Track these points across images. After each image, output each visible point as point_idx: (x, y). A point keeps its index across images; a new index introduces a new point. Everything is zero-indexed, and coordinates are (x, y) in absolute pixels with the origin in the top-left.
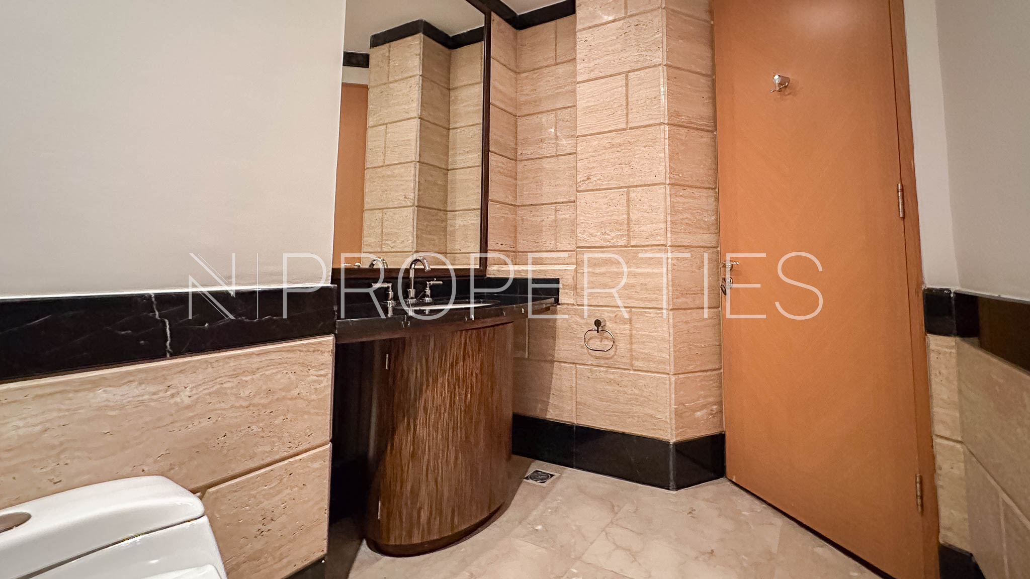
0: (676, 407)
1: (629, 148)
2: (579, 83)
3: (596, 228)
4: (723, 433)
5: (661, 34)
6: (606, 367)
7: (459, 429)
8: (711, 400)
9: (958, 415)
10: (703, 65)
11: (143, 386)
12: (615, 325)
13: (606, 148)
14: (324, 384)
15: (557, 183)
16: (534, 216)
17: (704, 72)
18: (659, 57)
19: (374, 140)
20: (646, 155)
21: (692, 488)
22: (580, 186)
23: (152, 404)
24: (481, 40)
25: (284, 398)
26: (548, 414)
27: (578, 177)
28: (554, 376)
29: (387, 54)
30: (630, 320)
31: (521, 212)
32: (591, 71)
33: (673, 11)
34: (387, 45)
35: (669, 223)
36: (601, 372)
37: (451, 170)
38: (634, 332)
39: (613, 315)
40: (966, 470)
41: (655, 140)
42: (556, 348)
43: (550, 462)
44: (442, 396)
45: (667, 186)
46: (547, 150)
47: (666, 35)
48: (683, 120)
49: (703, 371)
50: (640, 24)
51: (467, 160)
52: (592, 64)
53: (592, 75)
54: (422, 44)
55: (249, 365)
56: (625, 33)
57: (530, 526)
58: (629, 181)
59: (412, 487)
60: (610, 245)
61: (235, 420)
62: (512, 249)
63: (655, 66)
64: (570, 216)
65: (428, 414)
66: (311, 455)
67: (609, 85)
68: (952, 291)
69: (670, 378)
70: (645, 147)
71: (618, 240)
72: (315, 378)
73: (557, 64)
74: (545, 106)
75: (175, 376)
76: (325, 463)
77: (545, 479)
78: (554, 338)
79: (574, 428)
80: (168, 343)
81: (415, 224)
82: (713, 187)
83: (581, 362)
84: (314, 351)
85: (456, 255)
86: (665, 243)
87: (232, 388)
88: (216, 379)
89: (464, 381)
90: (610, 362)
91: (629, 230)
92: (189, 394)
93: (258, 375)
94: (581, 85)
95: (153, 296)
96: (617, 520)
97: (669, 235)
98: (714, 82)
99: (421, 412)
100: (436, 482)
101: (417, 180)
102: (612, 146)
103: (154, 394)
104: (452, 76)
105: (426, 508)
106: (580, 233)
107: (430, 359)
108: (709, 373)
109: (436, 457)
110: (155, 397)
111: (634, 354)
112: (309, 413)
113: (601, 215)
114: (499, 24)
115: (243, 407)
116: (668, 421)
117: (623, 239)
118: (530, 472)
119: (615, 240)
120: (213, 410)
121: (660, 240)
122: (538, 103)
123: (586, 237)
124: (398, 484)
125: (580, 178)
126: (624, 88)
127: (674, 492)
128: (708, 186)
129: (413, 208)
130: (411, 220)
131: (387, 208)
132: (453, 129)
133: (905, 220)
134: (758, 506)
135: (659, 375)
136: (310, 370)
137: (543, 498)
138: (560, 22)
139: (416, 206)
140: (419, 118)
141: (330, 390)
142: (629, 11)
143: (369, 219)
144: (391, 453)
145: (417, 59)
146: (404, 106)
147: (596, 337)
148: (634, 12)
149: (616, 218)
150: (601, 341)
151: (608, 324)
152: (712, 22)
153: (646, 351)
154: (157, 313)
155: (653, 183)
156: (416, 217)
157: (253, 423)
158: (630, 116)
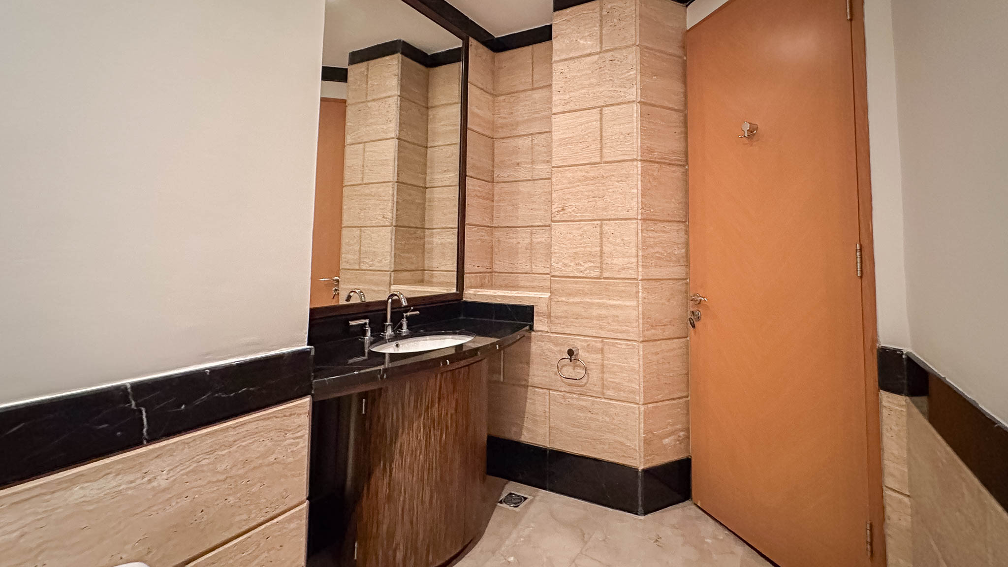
0: (645, 435)
1: (603, 181)
2: (555, 114)
3: (570, 258)
4: (690, 457)
5: (635, 72)
6: (578, 394)
7: (434, 471)
8: (679, 426)
9: (906, 470)
10: (675, 101)
11: (120, 477)
12: (587, 355)
13: (579, 181)
14: (301, 445)
15: (533, 207)
16: (510, 238)
17: (676, 108)
18: (633, 93)
19: (352, 159)
20: (619, 190)
21: (658, 513)
22: (555, 216)
23: (130, 492)
24: (459, 60)
25: (261, 466)
26: (522, 437)
27: (553, 208)
28: (528, 400)
29: (366, 73)
30: (602, 349)
31: (497, 233)
32: (566, 104)
33: (647, 48)
34: (365, 63)
35: (640, 258)
36: (574, 399)
37: (429, 188)
38: (606, 362)
39: (585, 344)
40: (912, 522)
41: (628, 176)
42: (530, 374)
43: (524, 484)
44: (417, 438)
45: (639, 221)
46: (523, 173)
47: (640, 72)
48: (655, 156)
49: (671, 399)
50: (614, 60)
51: (445, 179)
52: (567, 97)
53: (568, 108)
54: (400, 65)
55: (226, 439)
56: (600, 68)
57: (502, 558)
58: (603, 215)
59: (388, 528)
60: (583, 276)
61: (213, 495)
62: (489, 270)
63: (629, 102)
64: (545, 240)
65: (404, 457)
66: (289, 516)
67: (584, 118)
68: (905, 353)
69: (639, 408)
70: (618, 181)
71: (591, 272)
72: (292, 441)
73: (533, 89)
74: (522, 130)
75: (151, 462)
76: (303, 522)
77: (519, 503)
78: (528, 363)
79: (548, 452)
80: (145, 430)
81: (393, 244)
82: (684, 220)
83: (554, 388)
84: (291, 415)
85: (434, 272)
86: (636, 277)
87: (209, 464)
88: (193, 458)
89: (439, 424)
90: (583, 390)
91: (601, 263)
92: (166, 477)
93: (235, 448)
94: (557, 116)
95: (129, 386)
96: (586, 550)
97: (640, 269)
98: (686, 117)
99: (397, 456)
100: (412, 523)
101: (395, 200)
102: (586, 179)
103: (132, 482)
104: (430, 95)
105: (401, 547)
106: (554, 262)
107: (406, 402)
108: (677, 401)
109: (412, 498)
110: (133, 485)
111: (605, 383)
112: (286, 477)
113: (575, 246)
114: (477, 48)
115: (221, 481)
116: (637, 449)
117: (596, 271)
118: (504, 495)
119: (588, 271)
120: (190, 489)
121: (630, 274)
122: (514, 127)
123: (560, 267)
124: (375, 525)
125: (555, 208)
126: (599, 122)
127: (642, 518)
128: (679, 220)
129: (391, 227)
130: (389, 241)
131: (366, 227)
132: (431, 147)
133: (863, 279)
134: (722, 534)
135: (629, 405)
136: (286, 434)
137: (516, 525)
138: (536, 47)
139: (395, 226)
140: (397, 139)
141: (307, 450)
142: (603, 46)
143: (347, 235)
144: (368, 496)
145: (395, 80)
146: (382, 126)
147: (569, 365)
148: (609, 48)
149: (588, 249)
150: (574, 369)
151: (580, 352)
152: (685, 58)
153: (617, 381)
154: (133, 403)
155: (626, 217)
156: (394, 237)
157: (229, 495)
158: (604, 150)
